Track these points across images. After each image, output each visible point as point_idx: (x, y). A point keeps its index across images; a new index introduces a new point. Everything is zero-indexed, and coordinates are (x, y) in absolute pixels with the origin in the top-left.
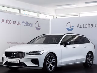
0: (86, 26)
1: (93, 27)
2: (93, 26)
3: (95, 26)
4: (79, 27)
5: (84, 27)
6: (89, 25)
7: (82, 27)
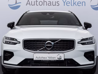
0: (41, 3)
1: (51, 5)
2: (51, 3)
3: (54, 4)
4: (30, 4)
5: (38, 4)
6: (45, 3)
7: (34, 5)
